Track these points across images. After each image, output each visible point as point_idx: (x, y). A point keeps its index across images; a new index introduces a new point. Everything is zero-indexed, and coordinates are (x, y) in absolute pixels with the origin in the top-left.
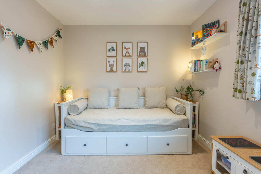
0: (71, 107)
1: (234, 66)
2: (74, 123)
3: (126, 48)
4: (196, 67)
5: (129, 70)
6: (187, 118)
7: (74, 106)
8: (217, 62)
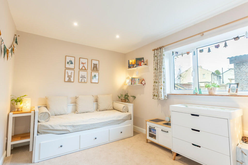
0: (41, 114)
1: (152, 84)
2: (51, 128)
3: (82, 63)
4: (132, 82)
5: (85, 81)
6: (130, 114)
7: (45, 113)
8: (144, 80)
